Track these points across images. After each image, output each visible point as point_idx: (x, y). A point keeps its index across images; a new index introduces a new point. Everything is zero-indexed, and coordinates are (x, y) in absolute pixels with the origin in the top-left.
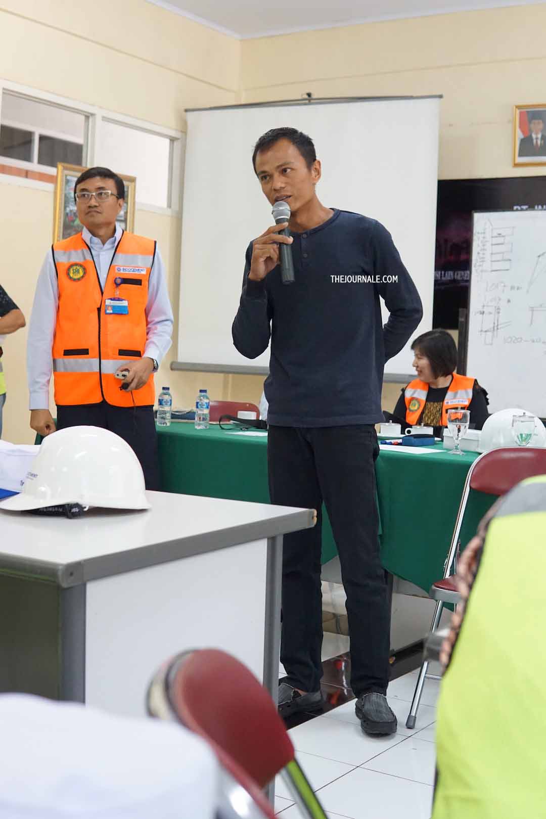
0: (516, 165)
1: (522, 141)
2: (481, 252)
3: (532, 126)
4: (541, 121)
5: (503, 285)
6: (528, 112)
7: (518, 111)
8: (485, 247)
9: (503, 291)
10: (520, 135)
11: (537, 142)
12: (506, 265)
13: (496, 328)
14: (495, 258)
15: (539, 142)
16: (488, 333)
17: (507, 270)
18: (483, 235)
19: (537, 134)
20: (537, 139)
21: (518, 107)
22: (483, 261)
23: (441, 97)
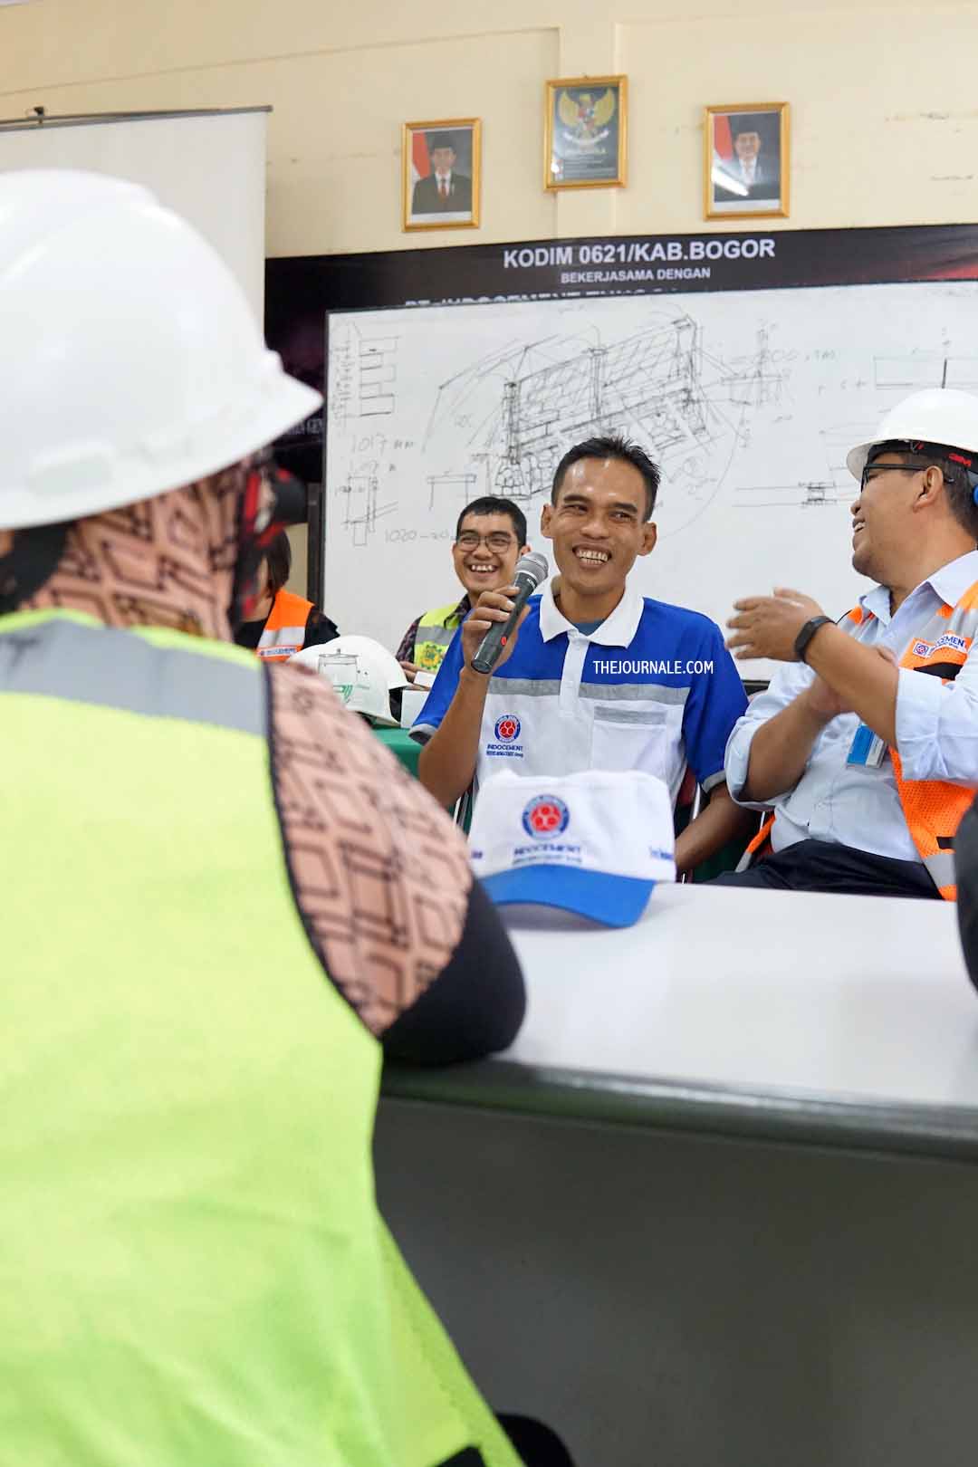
0: (409, 229)
1: (418, 186)
2: (343, 383)
3: (435, 159)
4: (450, 149)
5: (380, 439)
6: (427, 133)
7: (410, 134)
8: (350, 374)
9: (382, 450)
10: (414, 175)
11: (443, 187)
12: (385, 404)
13: (371, 516)
14: (367, 392)
15: (447, 186)
16: (358, 525)
17: (387, 413)
18: (345, 353)
19: (443, 172)
20: (444, 181)
21: (410, 126)
22: (346, 399)
23: (268, 109)
